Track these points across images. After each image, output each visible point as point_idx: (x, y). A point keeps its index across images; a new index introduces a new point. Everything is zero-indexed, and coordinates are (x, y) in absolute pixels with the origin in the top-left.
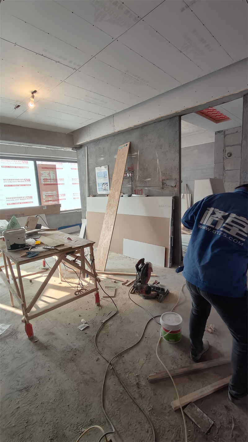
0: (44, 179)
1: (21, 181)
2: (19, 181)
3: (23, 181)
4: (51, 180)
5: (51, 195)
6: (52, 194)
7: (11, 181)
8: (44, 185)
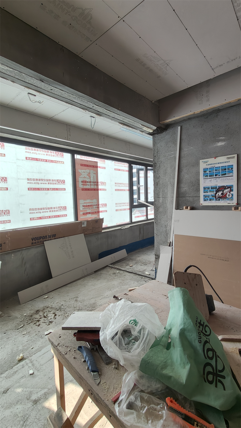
0: (82, 182)
1: (52, 182)
2: (50, 182)
3: (55, 184)
4: (92, 184)
5: (90, 206)
6: (91, 204)
7: (38, 182)
8: (83, 189)
